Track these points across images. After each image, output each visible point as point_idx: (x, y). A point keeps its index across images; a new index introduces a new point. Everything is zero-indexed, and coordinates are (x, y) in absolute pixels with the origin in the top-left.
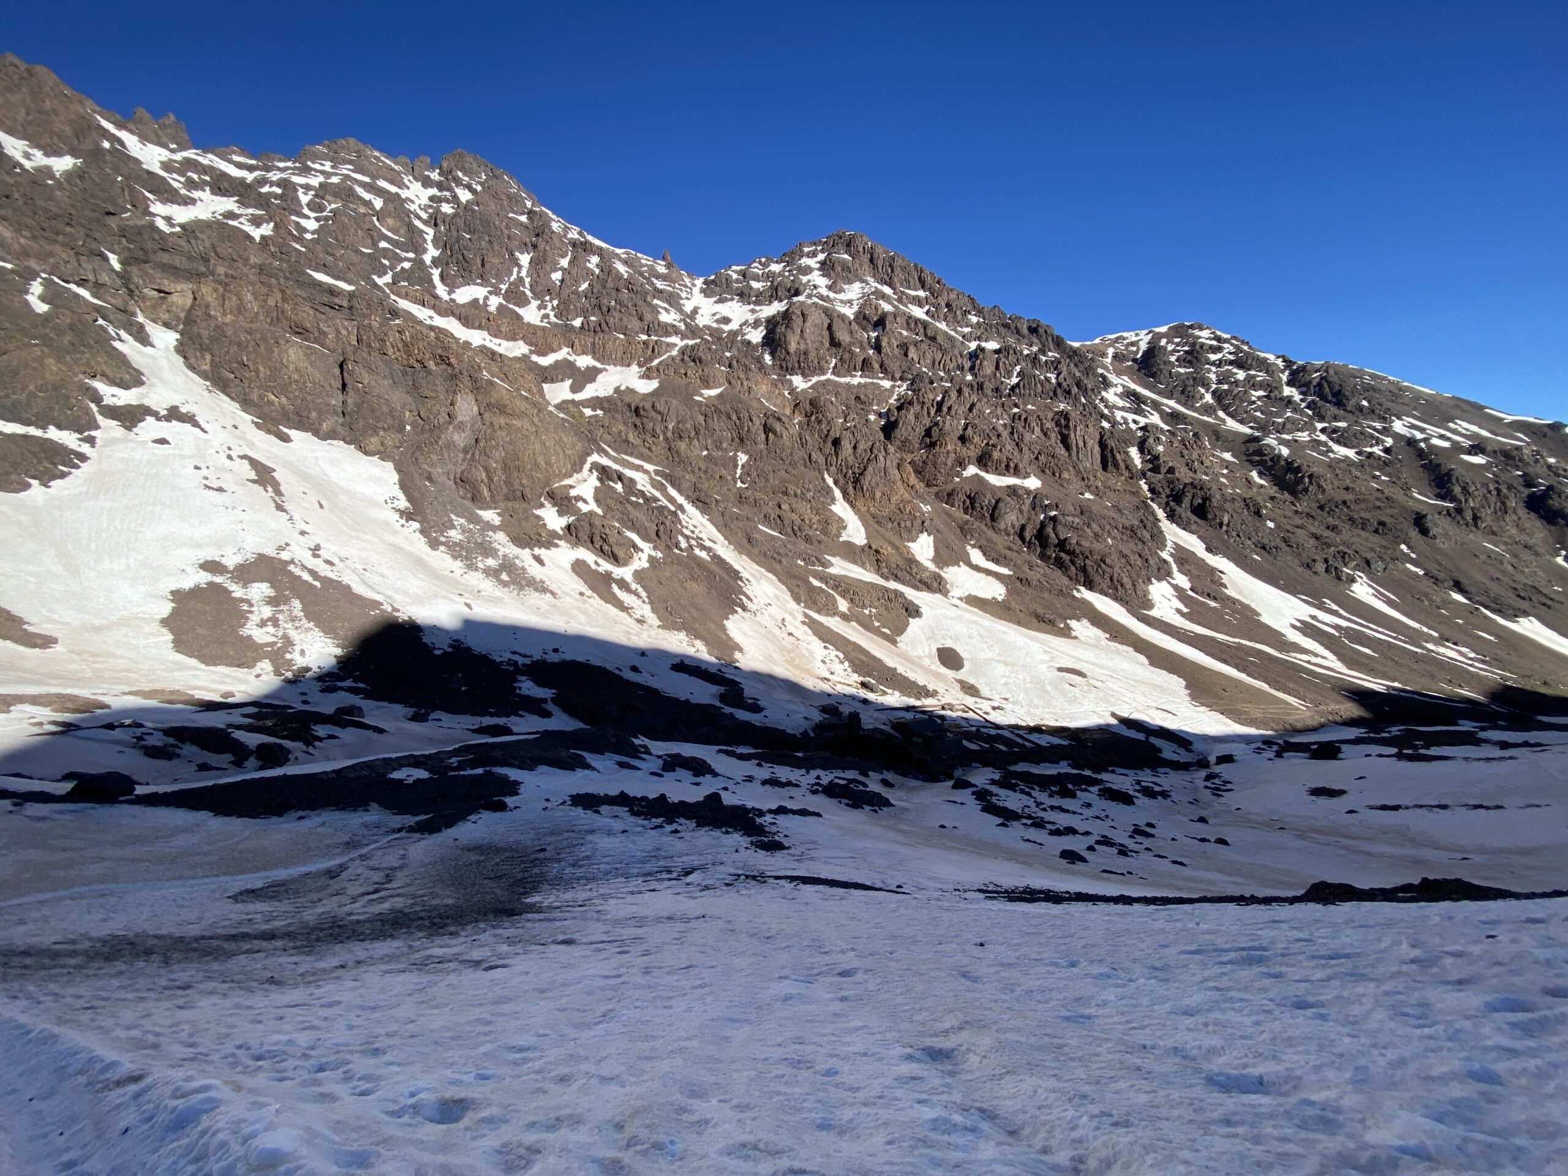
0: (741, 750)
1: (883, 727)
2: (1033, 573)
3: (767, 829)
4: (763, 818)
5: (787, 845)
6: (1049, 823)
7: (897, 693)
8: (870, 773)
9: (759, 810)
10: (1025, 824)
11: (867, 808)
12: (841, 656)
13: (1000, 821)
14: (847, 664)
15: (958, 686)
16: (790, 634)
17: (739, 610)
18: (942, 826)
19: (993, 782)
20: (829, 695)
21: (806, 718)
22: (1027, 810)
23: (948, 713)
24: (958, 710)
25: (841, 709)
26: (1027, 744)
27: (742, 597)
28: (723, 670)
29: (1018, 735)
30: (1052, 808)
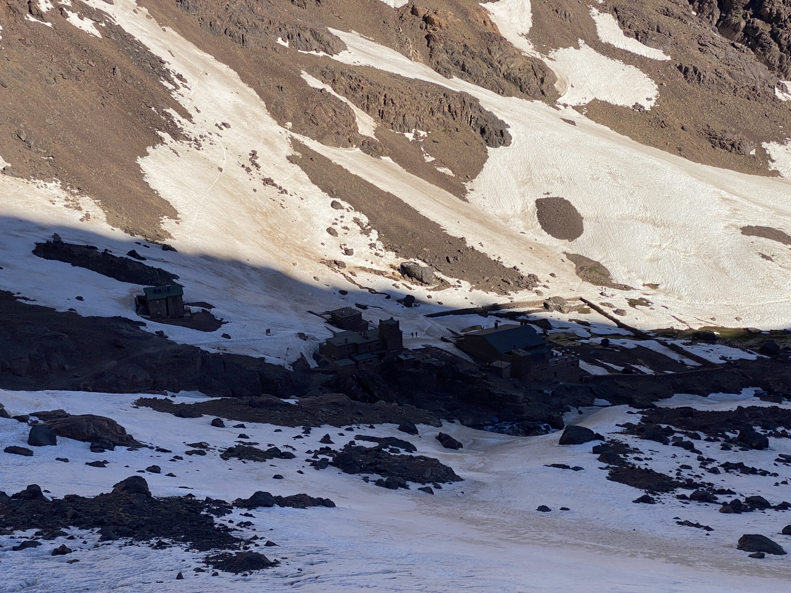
0: (181, 398)
1: (442, 345)
2: (706, 57)
3: (233, 534)
4: (228, 517)
5: (271, 559)
6: (722, 492)
7: (465, 285)
8: (420, 427)
9: (218, 502)
10: (683, 497)
11: (414, 486)
12: (365, 219)
13: (640, 493)
14: (374, 234)
15: (571, 267)
16: (268, 181)
17: (166, 136)
18: (544, 509)
19: (630, 429)
20: (343, 292)
21: (302, 336)
22: (685, 473)
23: (554, 315)
24: (571, 309)
25: (366, 316)
26: (687, 361)
27: (170, 111)
28: (141, 252)
29: (674, 348)
30: (728, 467)
